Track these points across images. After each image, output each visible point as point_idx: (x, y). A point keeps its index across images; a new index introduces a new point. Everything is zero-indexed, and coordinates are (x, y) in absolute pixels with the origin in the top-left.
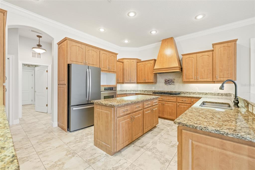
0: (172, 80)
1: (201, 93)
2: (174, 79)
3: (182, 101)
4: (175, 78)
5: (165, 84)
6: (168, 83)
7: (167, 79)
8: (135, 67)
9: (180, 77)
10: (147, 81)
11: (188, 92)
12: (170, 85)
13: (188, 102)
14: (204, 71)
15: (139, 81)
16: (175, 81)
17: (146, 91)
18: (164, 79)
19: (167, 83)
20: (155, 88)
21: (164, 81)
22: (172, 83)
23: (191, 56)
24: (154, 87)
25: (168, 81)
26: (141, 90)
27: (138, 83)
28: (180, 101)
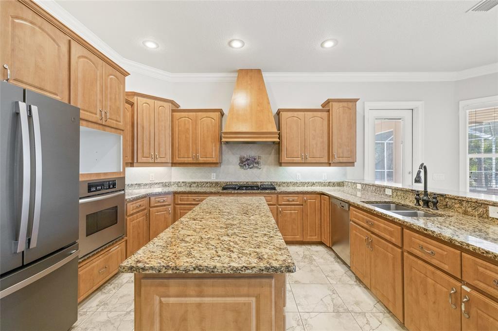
0: (255, 159)
1: (306, 183)
2: (259, 157)
3: (288, 201)
4: (260, 155)
5: (241, 166)
6: (247, 166)
7: (245, 156)
8: (169, 123)
9: (270, 154)
10: (201, 160)
11: (284, 183)
12: (251, 168)
13: (298, 203)
14: (316, 144)
15: (177, 160)
16: (261, 161)
17: (195, 183)
18: (238, 156)
19: (245, 165)
20: (217, 176)
21: (239, 162)
22: (255, 165)
23: (296, 114)
24: (215, 174)
25: (247, 160)
26: (181, 181)
27: (174, 164)
28: (283, 203)
